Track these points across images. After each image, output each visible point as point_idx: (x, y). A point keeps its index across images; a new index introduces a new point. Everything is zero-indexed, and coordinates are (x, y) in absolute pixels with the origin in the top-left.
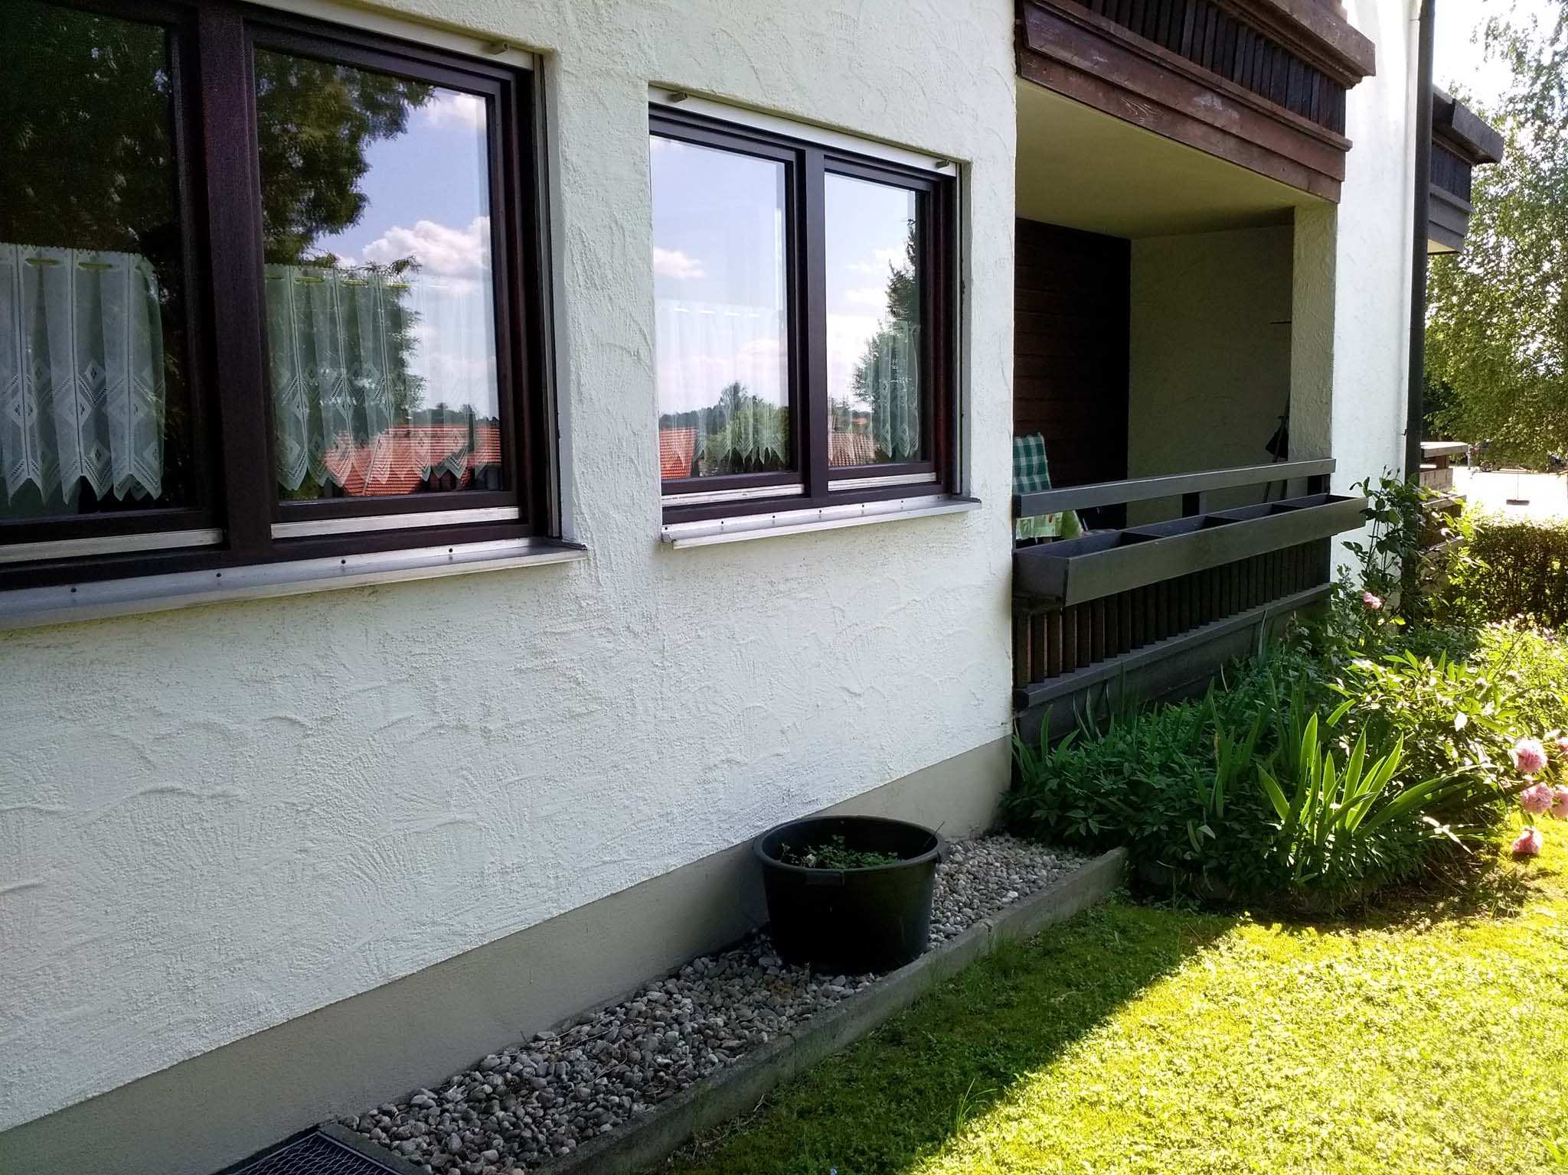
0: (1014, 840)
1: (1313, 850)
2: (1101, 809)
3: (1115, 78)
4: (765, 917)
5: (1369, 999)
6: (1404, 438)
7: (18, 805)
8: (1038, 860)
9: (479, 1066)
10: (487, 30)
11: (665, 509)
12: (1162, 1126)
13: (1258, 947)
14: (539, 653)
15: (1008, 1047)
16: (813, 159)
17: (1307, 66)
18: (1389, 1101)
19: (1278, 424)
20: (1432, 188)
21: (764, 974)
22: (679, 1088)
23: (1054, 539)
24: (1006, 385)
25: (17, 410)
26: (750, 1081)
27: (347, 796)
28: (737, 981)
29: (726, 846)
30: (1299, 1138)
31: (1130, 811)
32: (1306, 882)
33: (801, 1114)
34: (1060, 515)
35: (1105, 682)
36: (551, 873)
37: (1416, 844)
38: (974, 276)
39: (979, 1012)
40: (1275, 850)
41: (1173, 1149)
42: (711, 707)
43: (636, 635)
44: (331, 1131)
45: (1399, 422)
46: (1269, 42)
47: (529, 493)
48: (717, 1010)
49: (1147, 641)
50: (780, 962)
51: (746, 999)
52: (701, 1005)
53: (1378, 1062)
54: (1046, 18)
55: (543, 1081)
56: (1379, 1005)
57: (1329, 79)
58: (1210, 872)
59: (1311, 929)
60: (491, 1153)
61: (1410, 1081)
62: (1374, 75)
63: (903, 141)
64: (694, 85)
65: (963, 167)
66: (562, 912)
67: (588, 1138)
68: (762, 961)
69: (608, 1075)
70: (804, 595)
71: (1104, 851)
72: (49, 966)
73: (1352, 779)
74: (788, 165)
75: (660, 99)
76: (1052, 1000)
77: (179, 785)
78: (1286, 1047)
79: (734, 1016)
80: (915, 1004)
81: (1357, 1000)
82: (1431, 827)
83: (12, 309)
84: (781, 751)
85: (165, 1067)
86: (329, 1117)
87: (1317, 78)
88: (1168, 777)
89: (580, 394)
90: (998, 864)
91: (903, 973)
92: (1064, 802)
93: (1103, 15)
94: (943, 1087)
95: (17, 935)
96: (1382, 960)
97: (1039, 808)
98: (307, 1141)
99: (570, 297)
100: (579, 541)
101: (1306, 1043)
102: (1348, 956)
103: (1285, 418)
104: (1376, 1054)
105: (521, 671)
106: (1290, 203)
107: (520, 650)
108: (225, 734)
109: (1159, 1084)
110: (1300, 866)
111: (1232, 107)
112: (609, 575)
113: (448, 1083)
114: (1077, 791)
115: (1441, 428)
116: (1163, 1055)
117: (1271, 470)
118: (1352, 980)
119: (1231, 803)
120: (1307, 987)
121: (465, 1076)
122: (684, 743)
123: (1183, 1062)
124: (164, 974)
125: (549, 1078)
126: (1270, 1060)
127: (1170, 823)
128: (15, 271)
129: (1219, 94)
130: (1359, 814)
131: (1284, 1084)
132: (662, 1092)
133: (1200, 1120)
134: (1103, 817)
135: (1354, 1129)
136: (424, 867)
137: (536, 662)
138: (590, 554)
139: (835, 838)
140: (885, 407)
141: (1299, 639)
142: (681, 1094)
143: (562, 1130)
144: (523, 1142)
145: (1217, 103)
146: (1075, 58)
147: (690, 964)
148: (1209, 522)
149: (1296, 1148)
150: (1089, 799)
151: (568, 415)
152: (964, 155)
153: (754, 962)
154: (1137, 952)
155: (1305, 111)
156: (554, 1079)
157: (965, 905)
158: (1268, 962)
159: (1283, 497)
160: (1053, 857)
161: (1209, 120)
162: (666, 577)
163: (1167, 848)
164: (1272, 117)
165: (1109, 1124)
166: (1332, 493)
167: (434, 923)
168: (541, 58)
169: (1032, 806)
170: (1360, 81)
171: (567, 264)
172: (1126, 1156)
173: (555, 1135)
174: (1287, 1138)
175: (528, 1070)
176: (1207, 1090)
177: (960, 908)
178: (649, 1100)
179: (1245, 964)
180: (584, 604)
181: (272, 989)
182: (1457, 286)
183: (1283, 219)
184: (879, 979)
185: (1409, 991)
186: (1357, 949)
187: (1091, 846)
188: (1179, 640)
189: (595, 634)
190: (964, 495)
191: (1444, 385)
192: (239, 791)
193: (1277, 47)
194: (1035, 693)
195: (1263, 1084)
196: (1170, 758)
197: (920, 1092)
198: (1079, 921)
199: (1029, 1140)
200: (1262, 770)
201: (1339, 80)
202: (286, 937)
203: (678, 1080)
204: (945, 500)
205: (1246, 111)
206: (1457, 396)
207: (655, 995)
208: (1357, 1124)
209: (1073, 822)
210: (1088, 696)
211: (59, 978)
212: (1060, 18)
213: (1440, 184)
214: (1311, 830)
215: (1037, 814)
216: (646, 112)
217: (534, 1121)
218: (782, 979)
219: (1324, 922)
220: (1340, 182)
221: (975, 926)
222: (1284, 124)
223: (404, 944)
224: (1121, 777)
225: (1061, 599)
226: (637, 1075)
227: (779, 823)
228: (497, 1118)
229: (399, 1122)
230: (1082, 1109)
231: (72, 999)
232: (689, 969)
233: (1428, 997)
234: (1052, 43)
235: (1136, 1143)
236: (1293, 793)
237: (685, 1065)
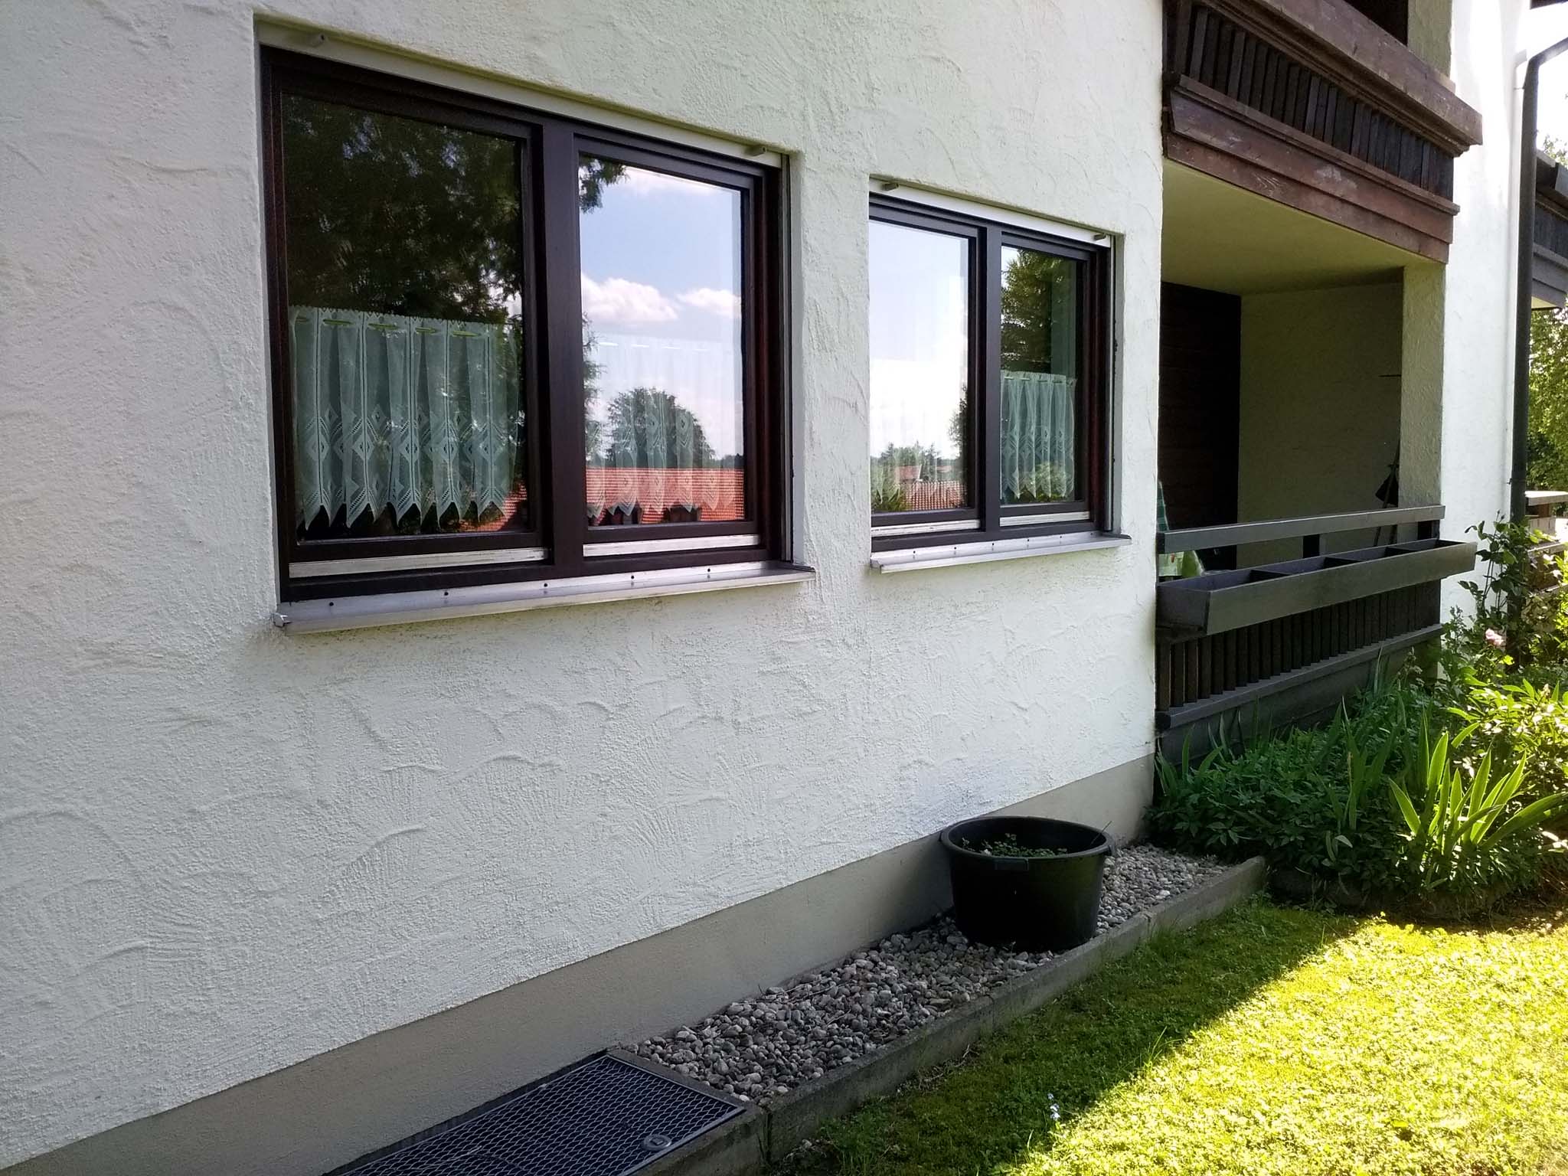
0: (1158, 849)
1: (1442, 859)
2: (1239, 822)
3: (1248, 156)
4: (949, 902)
5: (1499, 986)
6: (1509, 487)
7: (410, 764)
8: (1183, 866)
9: (726, 1011)
10: (752, 137)
11: (873, 538)
12: (1324, 1076)
13: (1394, 943)
14: (776, 659)
15: (1178, 1014)
16: (993, 235)
17: (1419, 138)
18: (1526, 1064)
19: (1388, 472)
20: (1535, 247)
21: (954, 950)
22: (901, 1033)
23: (1175, 578)
24: (1152, 432)
25: (407, 449)
26: (959, 1032)
27: (636, 771)
28: (932, 954)
29: (916, 837)
30: (1447, 1089)
31: (1269, 824)
32: (1435, 888)
33: (1006, 1061)
34: (1181, 555)
35: (1237, 709)
36: (782, 848)
37: (1534, 857)
38: (1126, 335)
39: (1150, 986)
40: (1406, 858)
41: (1336, 1094)
42: (906, 713)
43: (849, 647)
44: (617, 1054)
45: (1504, 470)
46: (1383, 117)
47: (767, 523)
48: (919, 976)
49: (1273, 673)
50: (966, 940)
51: (943, 968)
52: (905, 972)
53: (1513, 1035)
54: (1190, 105)
55: (785, 1024)
56: (1509, 990)
57: (1439, 148)
58: (1345, 879)
59: (1441, 930)
60: (754, 1075)
61: (1543, 1050)
62: (1481, 143)
63: (1068, 218)
64: (904, 176)
65: (1117, 239)
66: (790, 883)
67: (833, 1067)
68: (950, 939)
69: (837, 1022)
70: (980, 618)
71: (1243, 860)
72: (425, 897)
73: (1477, 795)
74: (972, 240)
75: (877, 190)
76: (1213, 979)
77: (519, 754)
78: (1428, 1020)
79: (934, 981)
80: (1089, 980)
81: (1489, 986)
82: (1549, 841)
83: (405, 367)
84: (962, 756)
85: (501, 988)
86: (616, 1043)
87: (1427, 149)
88: (1302, 794)
89: (812, 439)
90: (1147, 869)
91: (1079, 951)
92: (1205, 815)
93: (1238, 99)
94: (1127, 1042)
95: (405, 869)
96: (1508, 956)
97: (1181, 820)
98: (599, 1062)
99: (806, 359)
100: (808, 564)
101: (1446, 1017)
102: (1477, 952)
103: (1395, 466)
104: (1510, 1028)
105: (763, 673)
106: (1400, 264)
107: (762, 656)
108: (553, 715)
109: (1318, 1045)
110: (1429, 874)
111: (1349, 178)
112: (829, 594)
113: (703, 1023)
114: (1217, 804)
115: (1537, 478)
116: (1319, 1023)
117: (1384, 516)
118: (1483, 971)
119: (1363, 816)
120: (1442, 975)
121: (715, 1019)
122: (885, 744)
123: (1337, 1028)
124: (503, 910)
125: (789, 1022)
126: (1414, 1029)
127: (1306, 834)
128: (408, 336)
129: (1339, 166)
130: (1484, 826)
131: (1430, 1047)
132: (887, 1036)
133: (1357, 1074)
134: (1243, 828)
135: (1495, 1084)
136: (689, 836)
137: (775, 666)
138: (817, 575)
139: (1008, 836)
140: (1045, 452)
141: (1412, 676)
142: (904, 1037)
143: (809, 1060)
144: (779, 1068)
145: (1337, 174)
146: (1214, 139)
147: (888, 939)
148: (1329, 562)
149: (1445, 1096)
150: (1229, 812)
151: (802, 458)
152: (1118, 229)
153: (943, 940)
154: (1283, 943)
155: (1416, 179)
156: (792, 1023)
157: (1123, 900)
158: (1404, 955)
159: (1392, 540)
160: (1196, 864)
161: (1330, 190)
162: (873, 598)
163: (1304, 857)
164: (1386, 186)
165: (1278, 1074)
166: (1441, 539)
167: (695, 884)
168: (787, 158)
169: (1174, 819)
170: (1467, 150)
171: (804, 329)
172: (1296, 1098)
173: (805, 1065)
174: (1436, 1088)
175: (770, 1014)
176: (1361, 1051)
177: (1119, 903)
178: (878, 1041)
179: (1384, 956)
180: (810, 618)
181: (578, 930)
182: (1553, 338)
183: (1394, 277)
184: (1056, 956)
185: (1535, 980)
186: (1485, 946)
187: (1230, 855)
188: (1303, 672)
189: (819, 644)
190: (1115, 532)
191: (1540, 436)
192: (561, 762)
193: (1391, 121)
194: (1176, 715)
195: (1410, 1047)
196: (1303, 777)
197: (1108, 1046)
198: (1224, 919)
199: (1210, 1083)
200: (1393, 784)
201: (1447, 149)
202: (590, 887)
203: (898, 1027)
204: (1096, 536)
205: (1361, 180)
206: (1552, 447)
207: (864, 962)
208: (1497, 1079)
209: (1212, 833)
210: (1222, 720)
211: (431, 908)
212: (1203, 105)
213: (1543, 243)
214: (1439, 841)
215: (1179, 826)
216: (867, 199)
217: (783, 1054)
218: (971, 954)
219: (1453, 924)
220: (1448, 244)
221: (1135, 916)
222: (1397, 192)
223: (673, 901)
224: (1258, 793)
225: (1203, 629)
226: (864, 1022)
227: (959, 820)
228: (753, 1049)
229: (671, 1051)
230: (1253, 1061)
231: (440, 926)
232: (888, 944)
233: (1555, 985)
234: (1193, 126)
235: (1303, 1088)
236: (1423, 809)
237: (903, 1016)
